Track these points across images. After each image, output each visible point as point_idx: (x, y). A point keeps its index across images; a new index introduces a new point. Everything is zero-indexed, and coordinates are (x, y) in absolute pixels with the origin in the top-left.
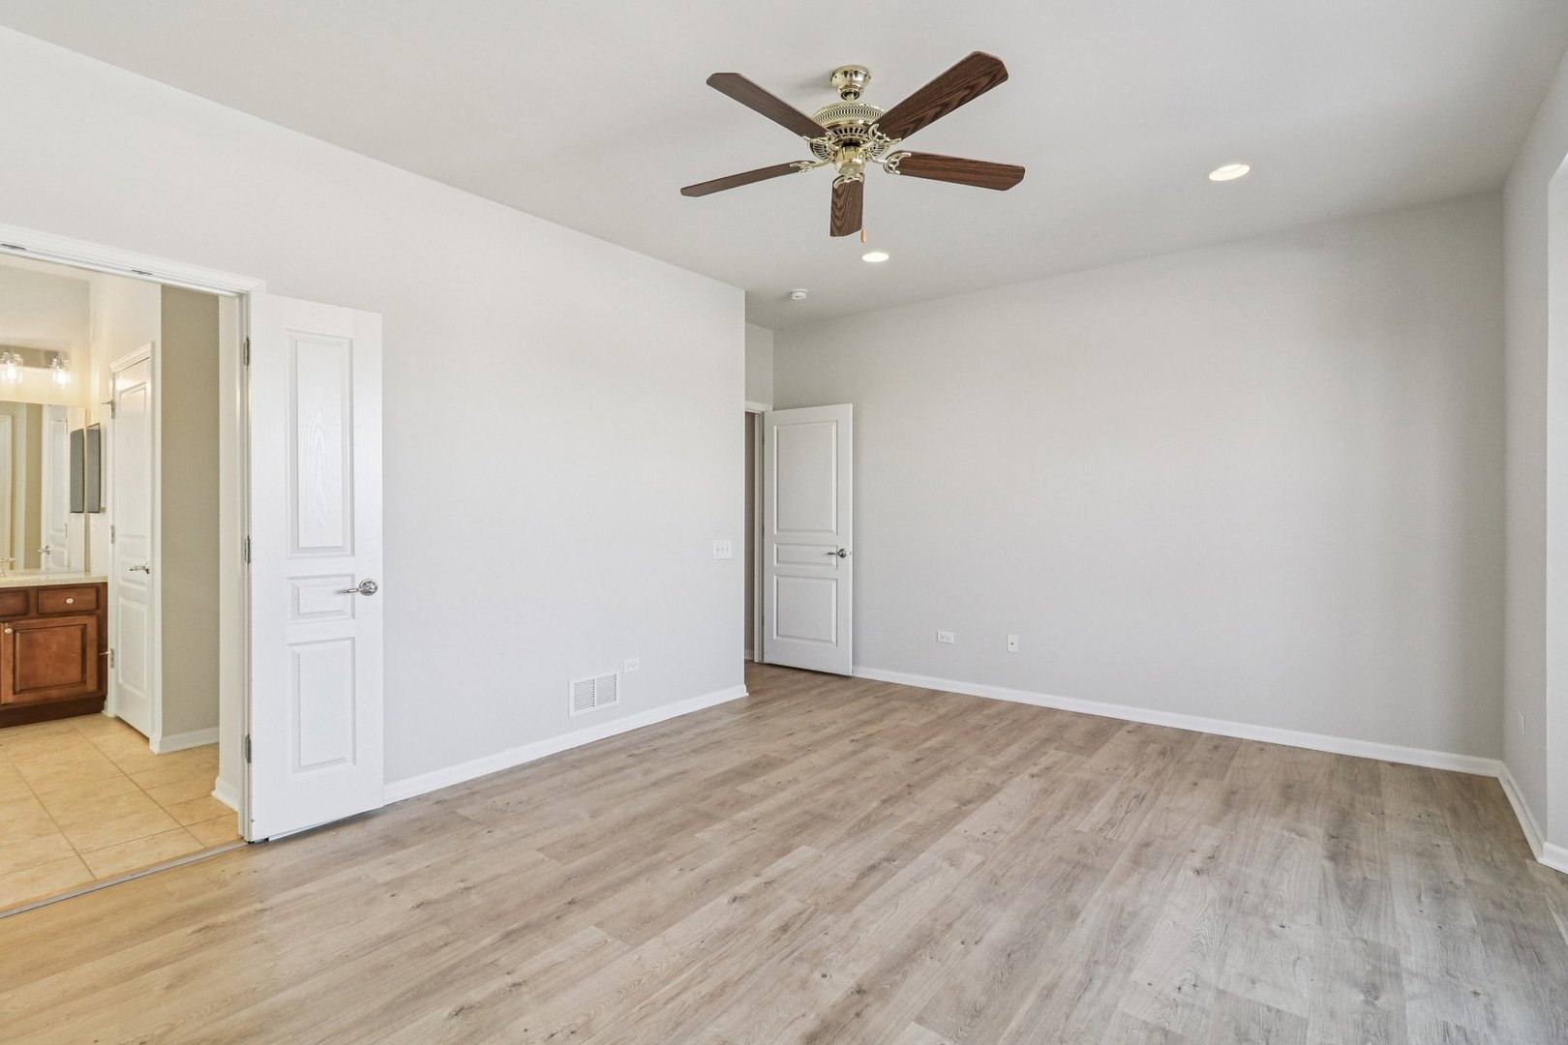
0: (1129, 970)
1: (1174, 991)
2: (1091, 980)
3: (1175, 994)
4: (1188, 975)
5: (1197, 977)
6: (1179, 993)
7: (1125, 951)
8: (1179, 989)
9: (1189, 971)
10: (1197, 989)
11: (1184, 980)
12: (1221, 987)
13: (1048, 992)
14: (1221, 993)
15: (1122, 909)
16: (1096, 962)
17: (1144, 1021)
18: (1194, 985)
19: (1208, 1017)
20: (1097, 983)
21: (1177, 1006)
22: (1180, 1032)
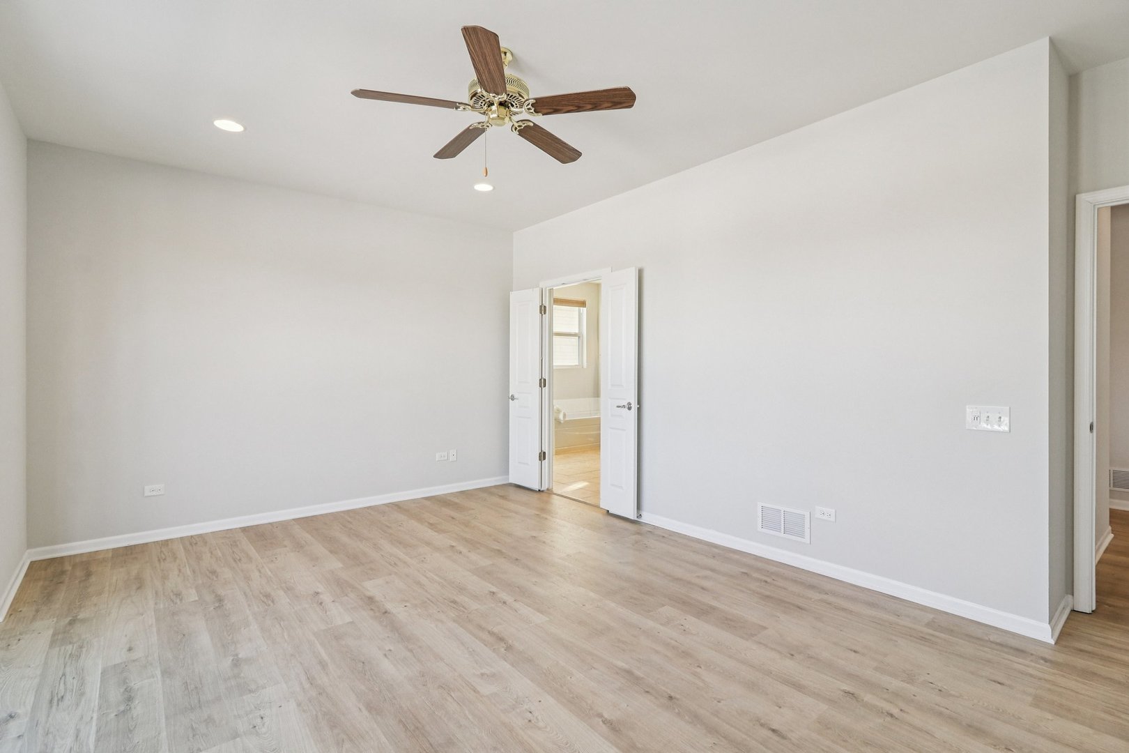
0: (299, 705)
1: (264, 714)
2: (312, 684)
3: (262, 713)
4: (264, 730)
5: (257, 734)
6: (260, 715)
7: (314, 713)
8: (262, 718)
9: (265, 734)
10: (251, 726)
11: (263, 725)
12: (238, 739)
13: (323, 665)
14: (235, 735)
15: (351, 740)
16: (320, 694)
17: (266, 688)
18: (255, 727)
19: (235, 716)
20: (307, 686)
21: (256, 708)
22: (244, 697)
